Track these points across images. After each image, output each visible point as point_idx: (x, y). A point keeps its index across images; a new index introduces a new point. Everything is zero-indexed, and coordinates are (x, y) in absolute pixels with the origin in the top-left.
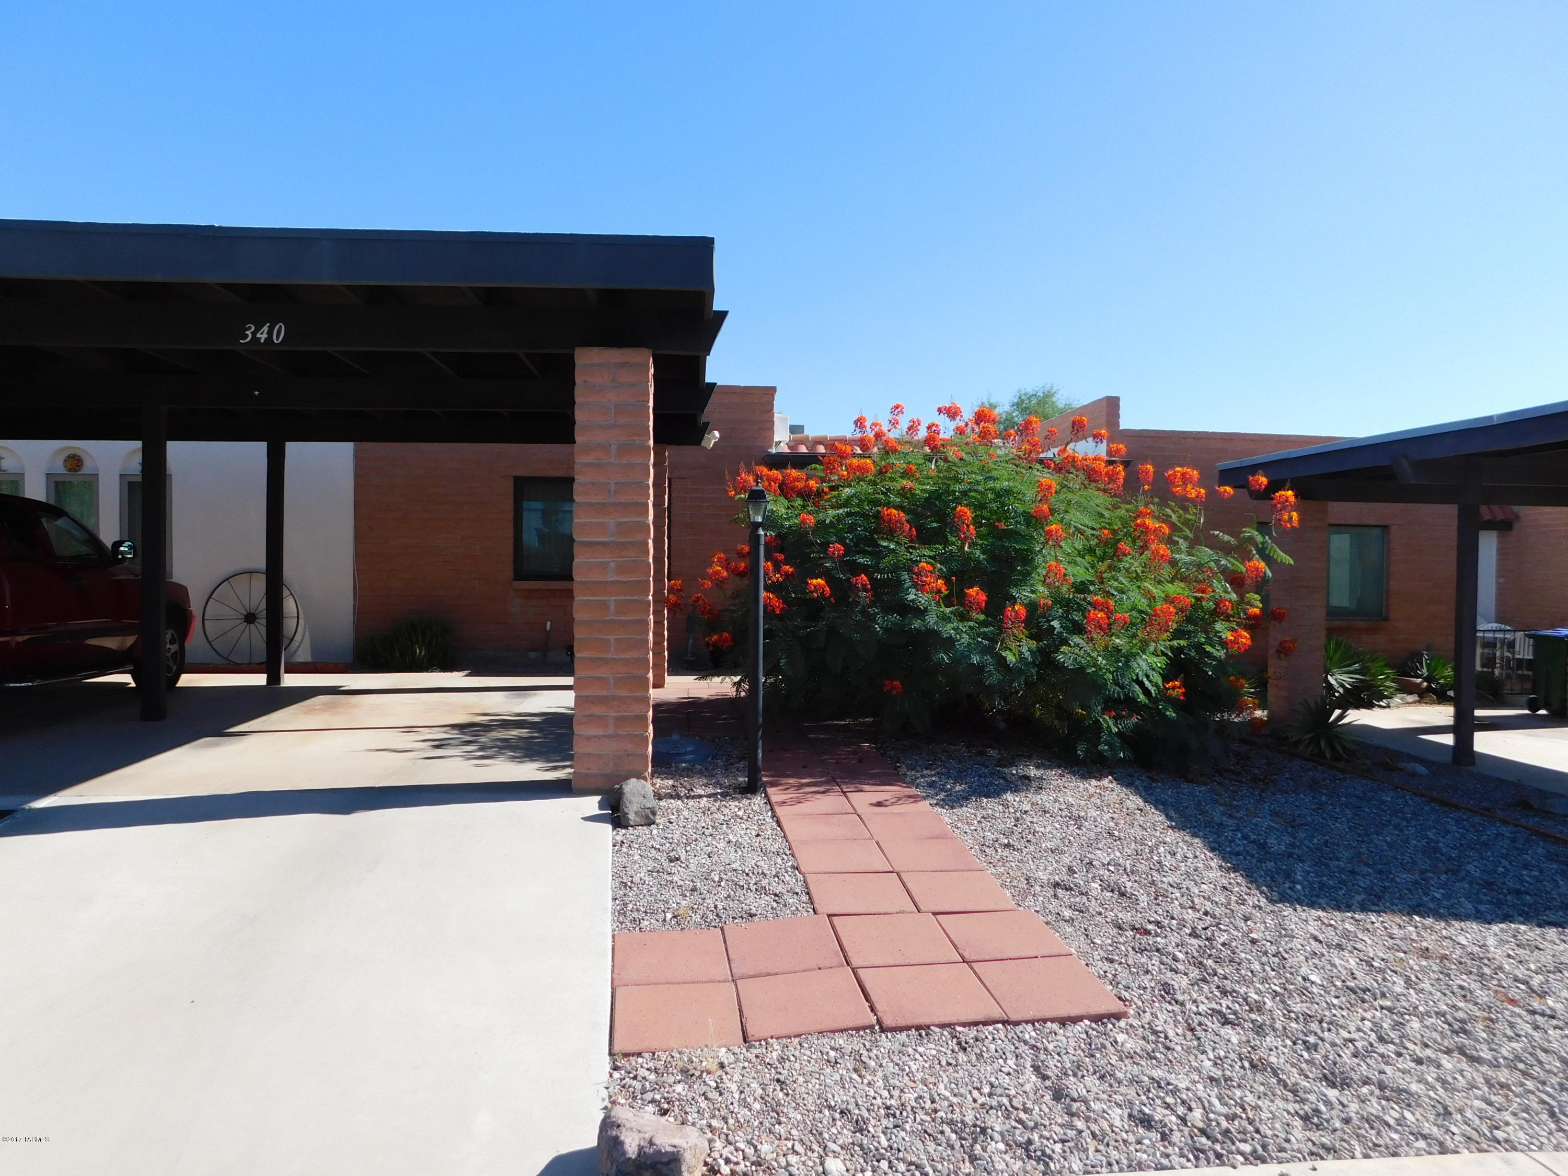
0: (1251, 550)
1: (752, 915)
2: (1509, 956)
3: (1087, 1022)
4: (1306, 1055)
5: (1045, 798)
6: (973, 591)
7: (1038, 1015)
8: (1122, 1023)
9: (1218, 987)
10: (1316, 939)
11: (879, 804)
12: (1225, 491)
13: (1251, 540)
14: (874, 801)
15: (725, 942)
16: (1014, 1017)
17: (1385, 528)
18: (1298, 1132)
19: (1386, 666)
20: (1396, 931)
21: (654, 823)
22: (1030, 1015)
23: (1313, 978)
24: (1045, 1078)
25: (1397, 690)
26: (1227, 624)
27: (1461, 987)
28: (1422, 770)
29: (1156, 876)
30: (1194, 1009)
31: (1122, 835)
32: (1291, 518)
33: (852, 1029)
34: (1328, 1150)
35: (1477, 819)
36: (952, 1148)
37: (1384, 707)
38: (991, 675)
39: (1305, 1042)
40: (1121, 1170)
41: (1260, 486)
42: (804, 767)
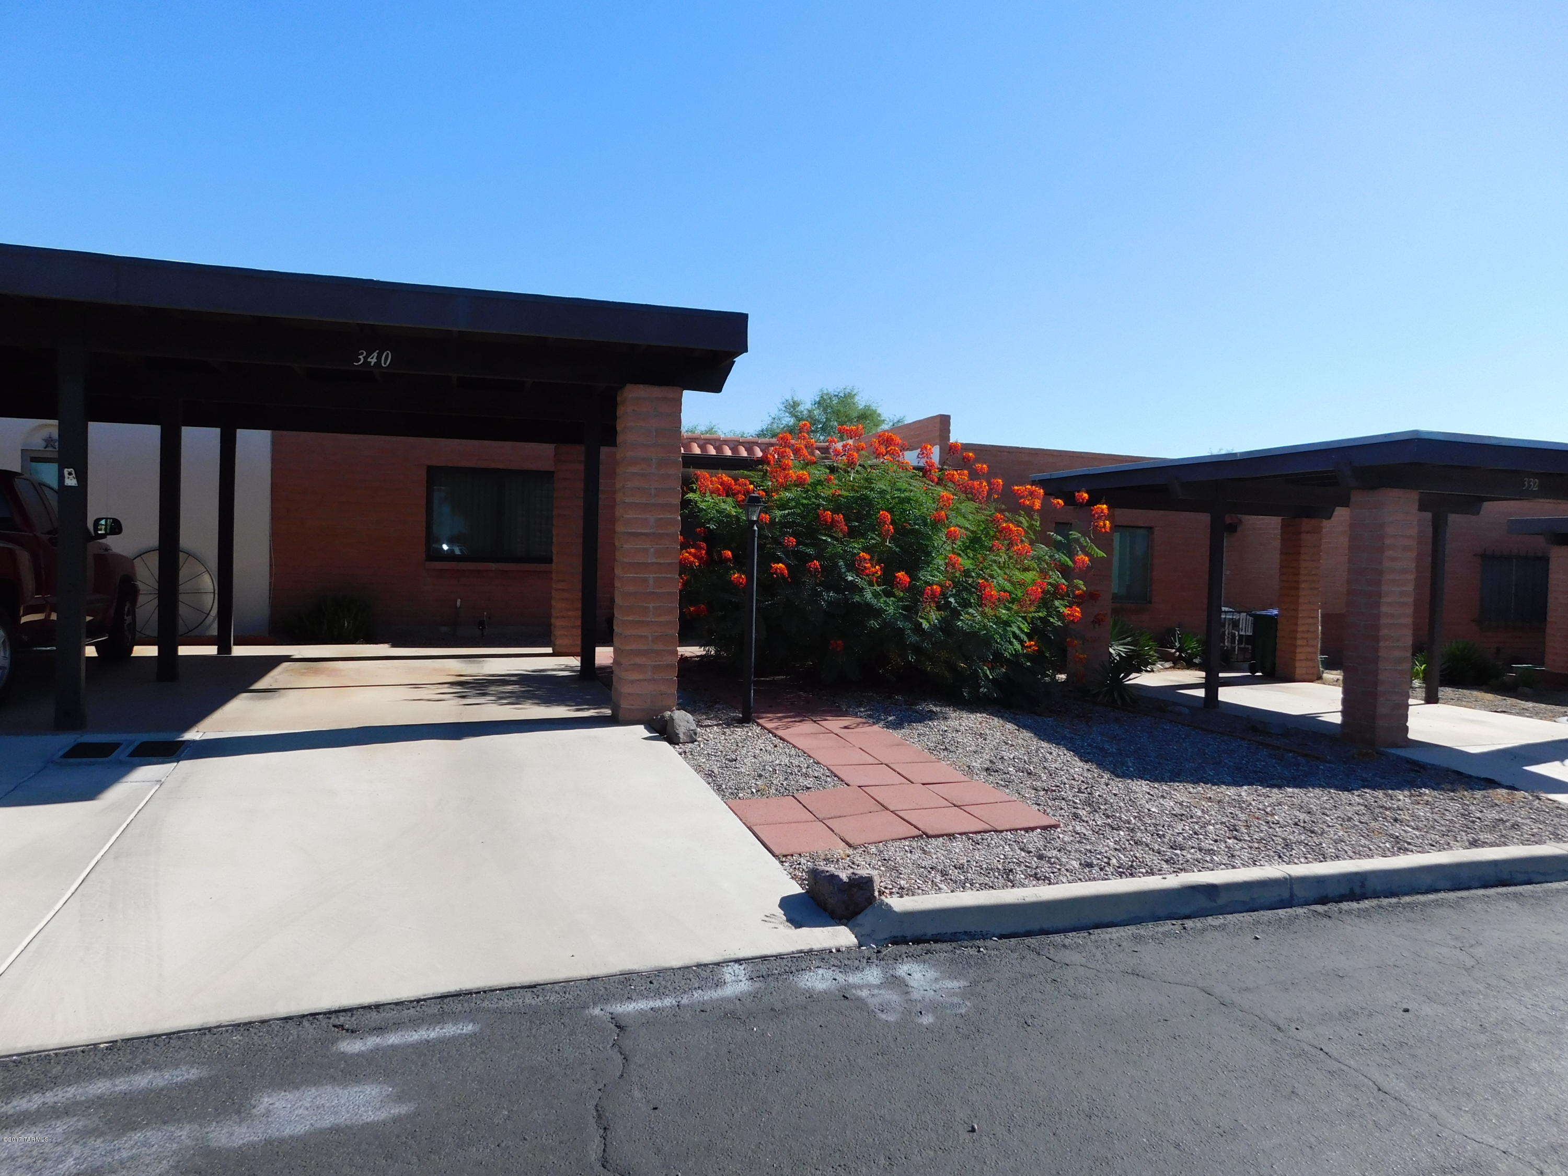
0: (1075, 548)
1: (808, 788)
2: (1254, 800)
3: (1039, 830)
4: (1159, 840)
5: (954, 723)
6: (900, 574)
7: (1012, 827)
8: (1059, 830)
9: (1104, 814)
10: (1149, 793)
11: (846, 727)
12: (1058, 503)
13: (1077, 541)
14: (842, 726)
15: (800, 803)
16: (999, 829)
17: (1150, 529)
18: (1165, 866)
19: (1150, 638)
20: (1191, 790)
21: (696, 741)
22: (1008, 827)
23: (1153, 810)
24: (1030, 852)
25: (1158, 658)
26: (1061, 602)
27: (1231, 813)
28: (1186, 711)
29: (1046, 764)
30: (1094, 823)
31: (1014, 743)
32: (1105, 525)
33: (910, 837)
34: (1182, 870)
35: (1226, 738)
36: (998, 878)
37: (1149, 672)
38: (909, 637)
39: (1158, 835)
40: (1086, 881)
41: (1083, 500)
42: (771, 706)
